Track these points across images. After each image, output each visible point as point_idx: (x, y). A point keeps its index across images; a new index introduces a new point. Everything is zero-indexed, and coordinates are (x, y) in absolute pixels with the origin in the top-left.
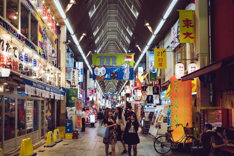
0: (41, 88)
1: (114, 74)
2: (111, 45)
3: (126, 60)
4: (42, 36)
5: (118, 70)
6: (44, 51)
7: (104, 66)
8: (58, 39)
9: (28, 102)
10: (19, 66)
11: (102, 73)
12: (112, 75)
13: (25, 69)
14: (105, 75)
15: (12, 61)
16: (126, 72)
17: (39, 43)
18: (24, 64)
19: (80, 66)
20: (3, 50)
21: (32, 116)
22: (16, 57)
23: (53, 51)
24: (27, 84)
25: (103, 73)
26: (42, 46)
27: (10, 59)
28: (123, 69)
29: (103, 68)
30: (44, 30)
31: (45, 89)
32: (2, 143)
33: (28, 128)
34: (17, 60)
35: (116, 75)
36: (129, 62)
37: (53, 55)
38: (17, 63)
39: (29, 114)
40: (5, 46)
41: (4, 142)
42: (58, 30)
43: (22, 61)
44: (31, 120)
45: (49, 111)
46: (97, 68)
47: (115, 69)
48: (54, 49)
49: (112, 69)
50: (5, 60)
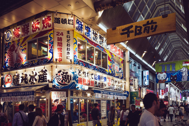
0: (107, 94)
1: (174, 78)
2: (178, 51)
3: (184, 65)
4: (111, 62)
5: (178, 74)
6: (112, 70)
7: (165, 72)
8: (124, 60)
9: (102, 101)
10: (94, 83)
11: (163, 77)
12: (172, 78)
13: (98, 84)
14: (166, 79)
15: (90, 81)
16: (184, 75)
17: (108, 67)
18: (98, 81)
19: (146, 74)
20: (85, 77)
21: (105, 109)
22: (93, 78)
23: (120, 69)
24: (97, 92)
25: (165, 78)
26: (110, 68)
27: (89, 80)
28: (182, 73)
29: (164, 73)
30: (112, 58)
31: (110, 94)
32: (87, 123)
33: (103, 116)
34: (94, 80)
35: (175, 78)
36: (187, 66)
37: (120, 71)
38: (93, 81)
39: (104, 108)
40: (86, 75)
41: (88, 122)
42: (124, 54)
43: (97, 80)
44: (105, 112)
45: (118, 107)
46: (159, 74)
47: (174, 73)
48: (121, 67)
49: (172, 73)
50: (86, 81)
